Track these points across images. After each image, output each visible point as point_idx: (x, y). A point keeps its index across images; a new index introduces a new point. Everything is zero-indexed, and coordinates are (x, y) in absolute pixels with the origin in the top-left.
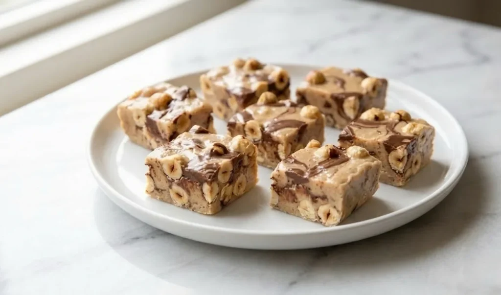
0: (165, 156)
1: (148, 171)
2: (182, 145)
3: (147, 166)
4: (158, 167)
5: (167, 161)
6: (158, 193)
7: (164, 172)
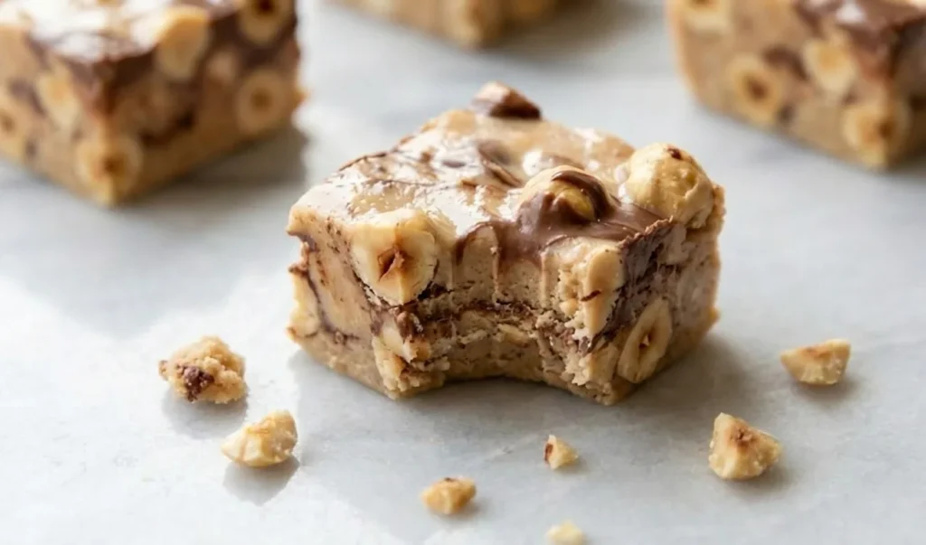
0: (363, 211)
1: (297, 258)
2: (436, 164)
3: (296, 239)
4: (336, 250)
5: (368, 231)
6: (330, 345)
7: (355, 274)
